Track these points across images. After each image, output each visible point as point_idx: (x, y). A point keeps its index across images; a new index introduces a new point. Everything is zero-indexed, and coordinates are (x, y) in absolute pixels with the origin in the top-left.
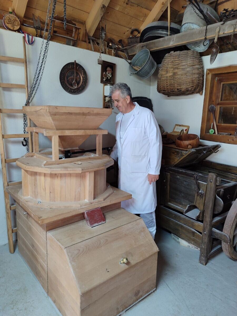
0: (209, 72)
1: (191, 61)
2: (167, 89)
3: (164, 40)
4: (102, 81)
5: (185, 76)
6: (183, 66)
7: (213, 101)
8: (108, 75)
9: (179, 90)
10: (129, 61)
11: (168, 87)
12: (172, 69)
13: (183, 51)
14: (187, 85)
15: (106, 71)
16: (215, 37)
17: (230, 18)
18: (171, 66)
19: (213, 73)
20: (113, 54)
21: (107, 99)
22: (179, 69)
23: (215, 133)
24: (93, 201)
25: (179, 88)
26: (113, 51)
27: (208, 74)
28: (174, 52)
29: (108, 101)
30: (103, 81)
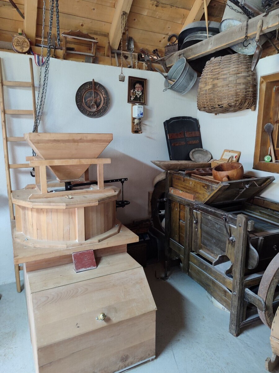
0: (264, 80)
1: (235, 67)
2: (207, 105)
3: (202, 44)
4: (129, 101)
5: (227, 88)
6: (224, 75)
7: (271, 119)
8: (137, 92)
9: (220, 106)
10: (166, 74)
11: (207, 102)
12: (212, 80)
13: (225, 56)
14: (229, 100)
15: (134, 88)
16: (256, 34)
17: (273, 7)
18: (210, 76)
19: (268, 81)
20: (144, 67)
21: (136, 121)
22: (219, 79)
23: (271, 161)
24: (84, 241)
25: (220, 103)
26: (144, 64)
27: (262, 82)
28: (215, 58)
29: (137, 124)
30: (131, 100)
